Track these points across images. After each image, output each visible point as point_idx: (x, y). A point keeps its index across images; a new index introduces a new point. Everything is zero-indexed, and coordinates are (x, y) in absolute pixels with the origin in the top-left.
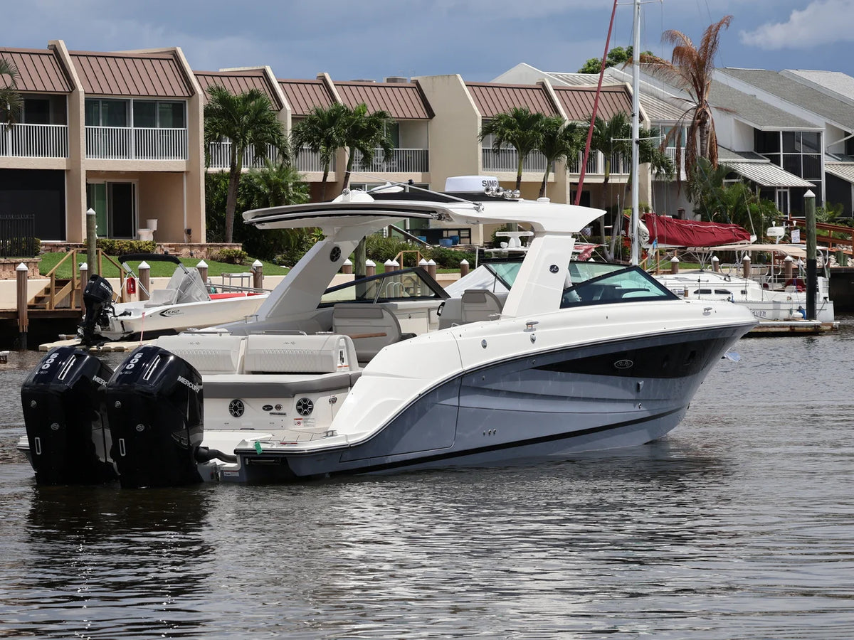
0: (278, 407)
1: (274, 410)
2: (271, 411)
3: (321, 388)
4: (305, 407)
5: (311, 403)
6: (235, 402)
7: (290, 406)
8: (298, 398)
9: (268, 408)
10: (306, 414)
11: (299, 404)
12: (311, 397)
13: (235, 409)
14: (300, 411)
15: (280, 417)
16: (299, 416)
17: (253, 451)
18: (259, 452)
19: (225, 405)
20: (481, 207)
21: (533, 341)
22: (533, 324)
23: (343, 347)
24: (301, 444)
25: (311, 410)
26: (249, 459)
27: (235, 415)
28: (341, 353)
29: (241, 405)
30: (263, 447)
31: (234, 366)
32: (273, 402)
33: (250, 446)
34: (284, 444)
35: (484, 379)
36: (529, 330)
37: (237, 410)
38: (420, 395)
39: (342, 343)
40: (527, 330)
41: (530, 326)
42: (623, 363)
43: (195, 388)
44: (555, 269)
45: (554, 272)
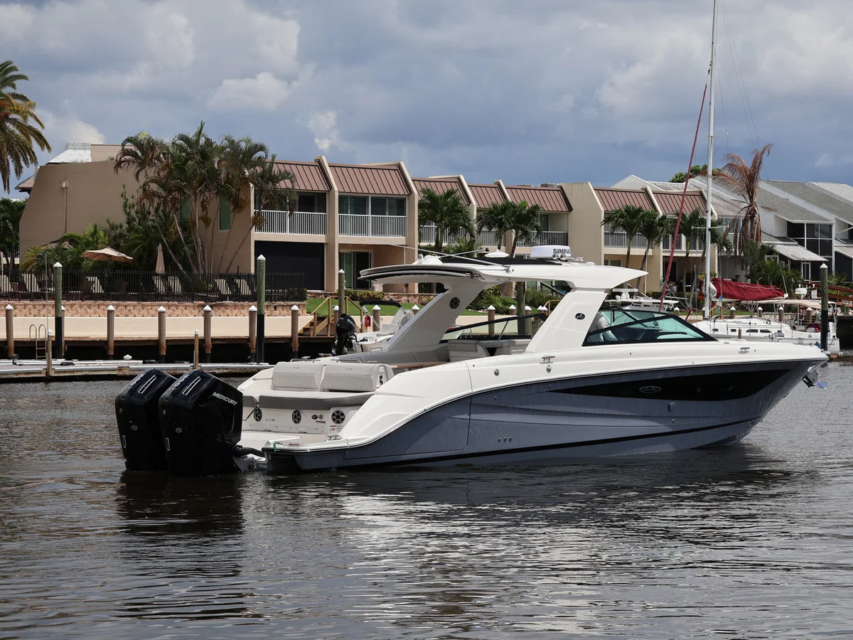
0: (321, 417)
1: (318, 419)
2: (317, 420)
3: (350, 403)
4: (338, 417)
5: (343, 414)
6: (295, 412)
7: (328, 416)
8: (333, 410)
9: (315, 417)
10: (338, 422)
11: (333, 415)
12: (343, 410)
13: (295, 417)
14: (334, 420)
15: (323, 424)
16: (333, 424)
17: (272, 450)
18: (275, 450)
19: (288, 414)
20: (511, 269)
21: (549, 370)
22: (549, 358)
23: (382, 373)
24: (303, 446)
25: (343, 420)
26: (272, 455)
27: (295, 422)
28: (381, 377)
29: (299, 415)
30: (278, 446)
31: (317, 385)
32: (318, 413)
33: (272, 446)
34: (291, 445)
35: (495, 399)
36: (546, 363)
37: (297, 418)
38: (425, 410)
39: (382, 369)
40: (544, 363)
41: (547, 359)
42: (650, 388)
43: (232, 401)
44: (580, 316)
45: (579, 318)
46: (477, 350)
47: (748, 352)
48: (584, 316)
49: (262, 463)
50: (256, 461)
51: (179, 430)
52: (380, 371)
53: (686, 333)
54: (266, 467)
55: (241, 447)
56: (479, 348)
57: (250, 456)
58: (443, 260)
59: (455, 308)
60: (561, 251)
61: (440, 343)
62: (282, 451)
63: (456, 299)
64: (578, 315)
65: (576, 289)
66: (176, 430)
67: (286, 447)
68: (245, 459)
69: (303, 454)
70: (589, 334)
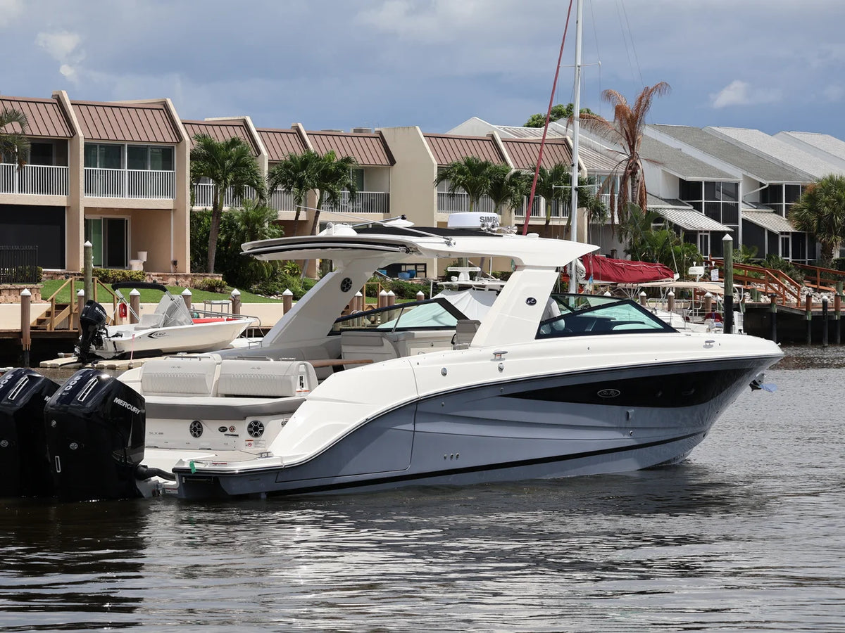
0: (232, 429)
1: (228, 432)
2: (226, 433)
3: (271, 411)
4: (256, 429)
5: (261, 425)
6: (195, 423)
7: (242, 427)
8: (249, 420)
9: (223, 429)
10: (256, 435)
11: (250, 426)
12: (262, 420)
13: (195, 429)
14: (250, 432)
15: (234, 438)
16: (250, 438)
17: (188, 471)
18: (193, 471)
19: (186, 425)
20: (452, 242)
21: (501, 369)
22: (501, 354)
23: (303, 373)
24: (231, 465)
25: (262, 432)
26: (186, 477)
27: (195, 436)
28: (301, 378)
29: (200, 426)
30: (197, 466)
31: (209, 388)
32: (227, 424)
33: (187, 466)
34: (215, 464)
35: (443, 405)
36: (499, 360)
37: (197, 431)
38: (367, 420)
39: (302, 369)
40: (494, 360)
41: (499, 355)
42: (609, 392)
43: (134, 409)
44: (531, 301)
45: (531, 304)
46: (382, 345)
47: (712, 346)
48: (535, 301)
49: (170, 488)
50: (161, 485)
51: (74, 446)
52: (300, 370)
53: (643, 323)
54: (176, 492)
55: (145, 467)
56: (386, 342)
57: (154, 479)
58: (359, 231)
59: (347, 291)
60: (490, 219)
61: (329, 335)
62: (200, 472)
63: (349, 280)
64: (529, 299)
65: (524, 267)
66: (71, 446)
67: (208, 467)
68: (149, 482)
69: (230, 476)
70: (542, 324)
